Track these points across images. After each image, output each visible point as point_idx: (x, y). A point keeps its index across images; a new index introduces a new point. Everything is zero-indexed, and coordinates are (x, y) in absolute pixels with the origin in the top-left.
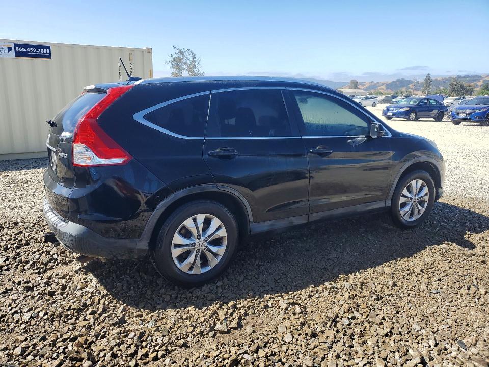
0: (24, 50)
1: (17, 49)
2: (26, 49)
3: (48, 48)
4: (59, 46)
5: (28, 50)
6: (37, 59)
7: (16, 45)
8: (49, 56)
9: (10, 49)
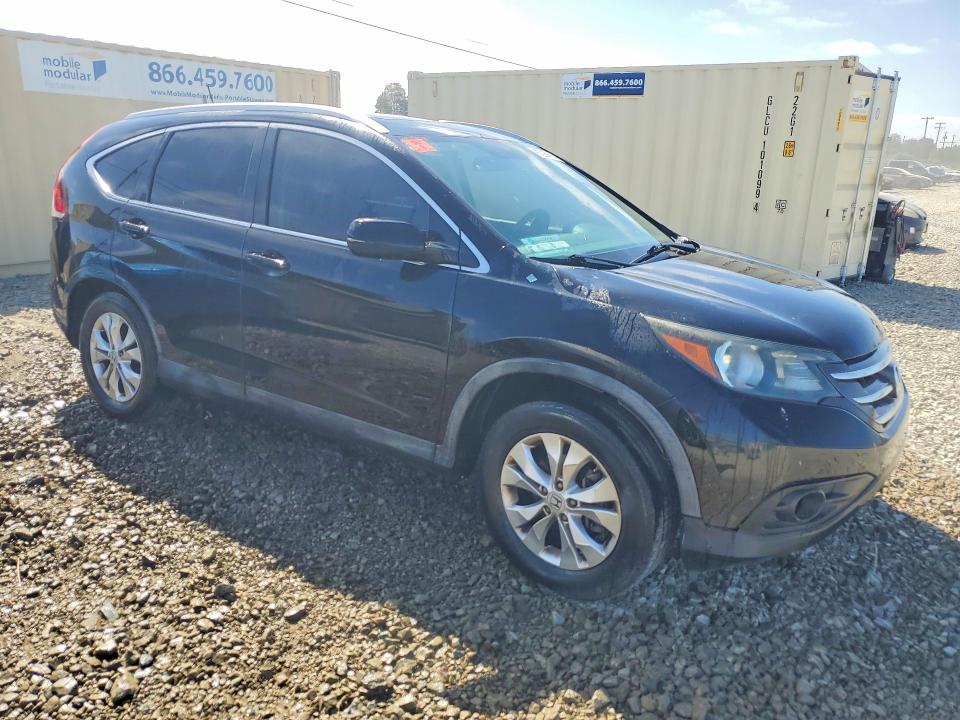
0: (605, 83)
1: (597, 83)
2: (608, 82)
3: (641, 76)
4: (659, 70)
5: (612, 83)
6: (623, 97)
7: (598, 77)
8: (639, 91)
9: (587, 84)
